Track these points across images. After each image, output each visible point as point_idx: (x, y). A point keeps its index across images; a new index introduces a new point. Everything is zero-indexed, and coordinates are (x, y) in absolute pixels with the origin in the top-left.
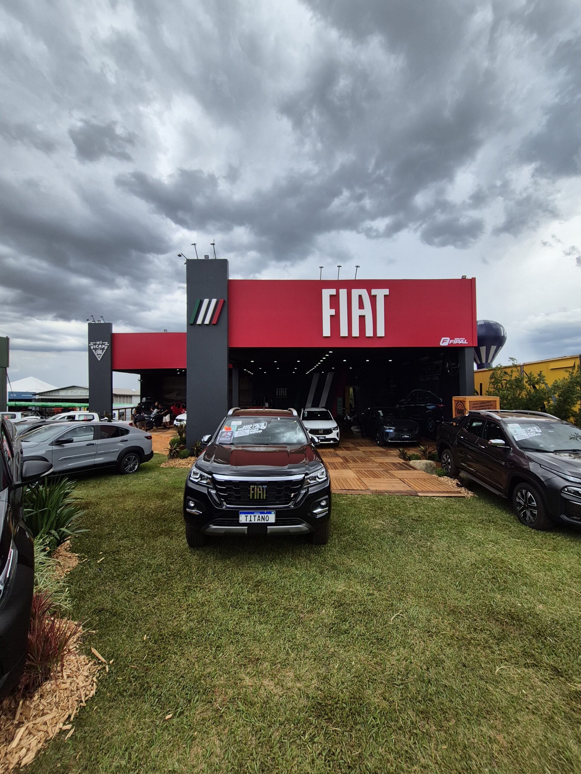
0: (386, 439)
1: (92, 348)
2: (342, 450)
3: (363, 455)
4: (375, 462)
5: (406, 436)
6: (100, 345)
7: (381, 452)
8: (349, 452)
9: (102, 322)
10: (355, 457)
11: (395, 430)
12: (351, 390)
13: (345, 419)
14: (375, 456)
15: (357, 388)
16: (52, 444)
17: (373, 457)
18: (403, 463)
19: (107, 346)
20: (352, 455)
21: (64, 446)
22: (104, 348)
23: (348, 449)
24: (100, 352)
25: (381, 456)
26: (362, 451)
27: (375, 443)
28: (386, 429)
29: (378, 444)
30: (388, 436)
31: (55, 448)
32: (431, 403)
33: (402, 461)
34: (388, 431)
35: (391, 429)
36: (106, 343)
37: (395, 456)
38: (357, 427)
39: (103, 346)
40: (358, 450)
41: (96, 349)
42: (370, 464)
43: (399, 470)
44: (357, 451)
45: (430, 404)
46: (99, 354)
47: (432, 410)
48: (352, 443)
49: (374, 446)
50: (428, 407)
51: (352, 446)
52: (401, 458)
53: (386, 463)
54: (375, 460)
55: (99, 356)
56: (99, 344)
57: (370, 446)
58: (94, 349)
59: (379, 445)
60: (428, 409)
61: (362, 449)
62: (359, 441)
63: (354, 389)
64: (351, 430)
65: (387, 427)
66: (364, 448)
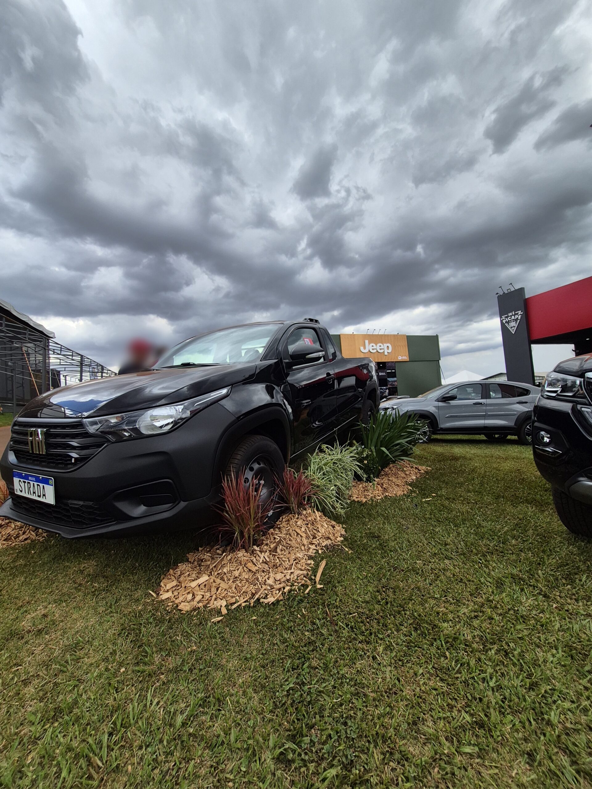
1: (504, 321)
6: (513, 317)
9: (513, 289)
16: (438, 400)
19: (521, 315)
21: (449, 403)
22: (517, 318)
24: (513, 324)
31: (441, 404)
36: (520, 312)
39: (516, 316)
41: (508, 322)
46: (513, 326)
55: (513, 328)
56: (511, 316)
58: (506, 322)
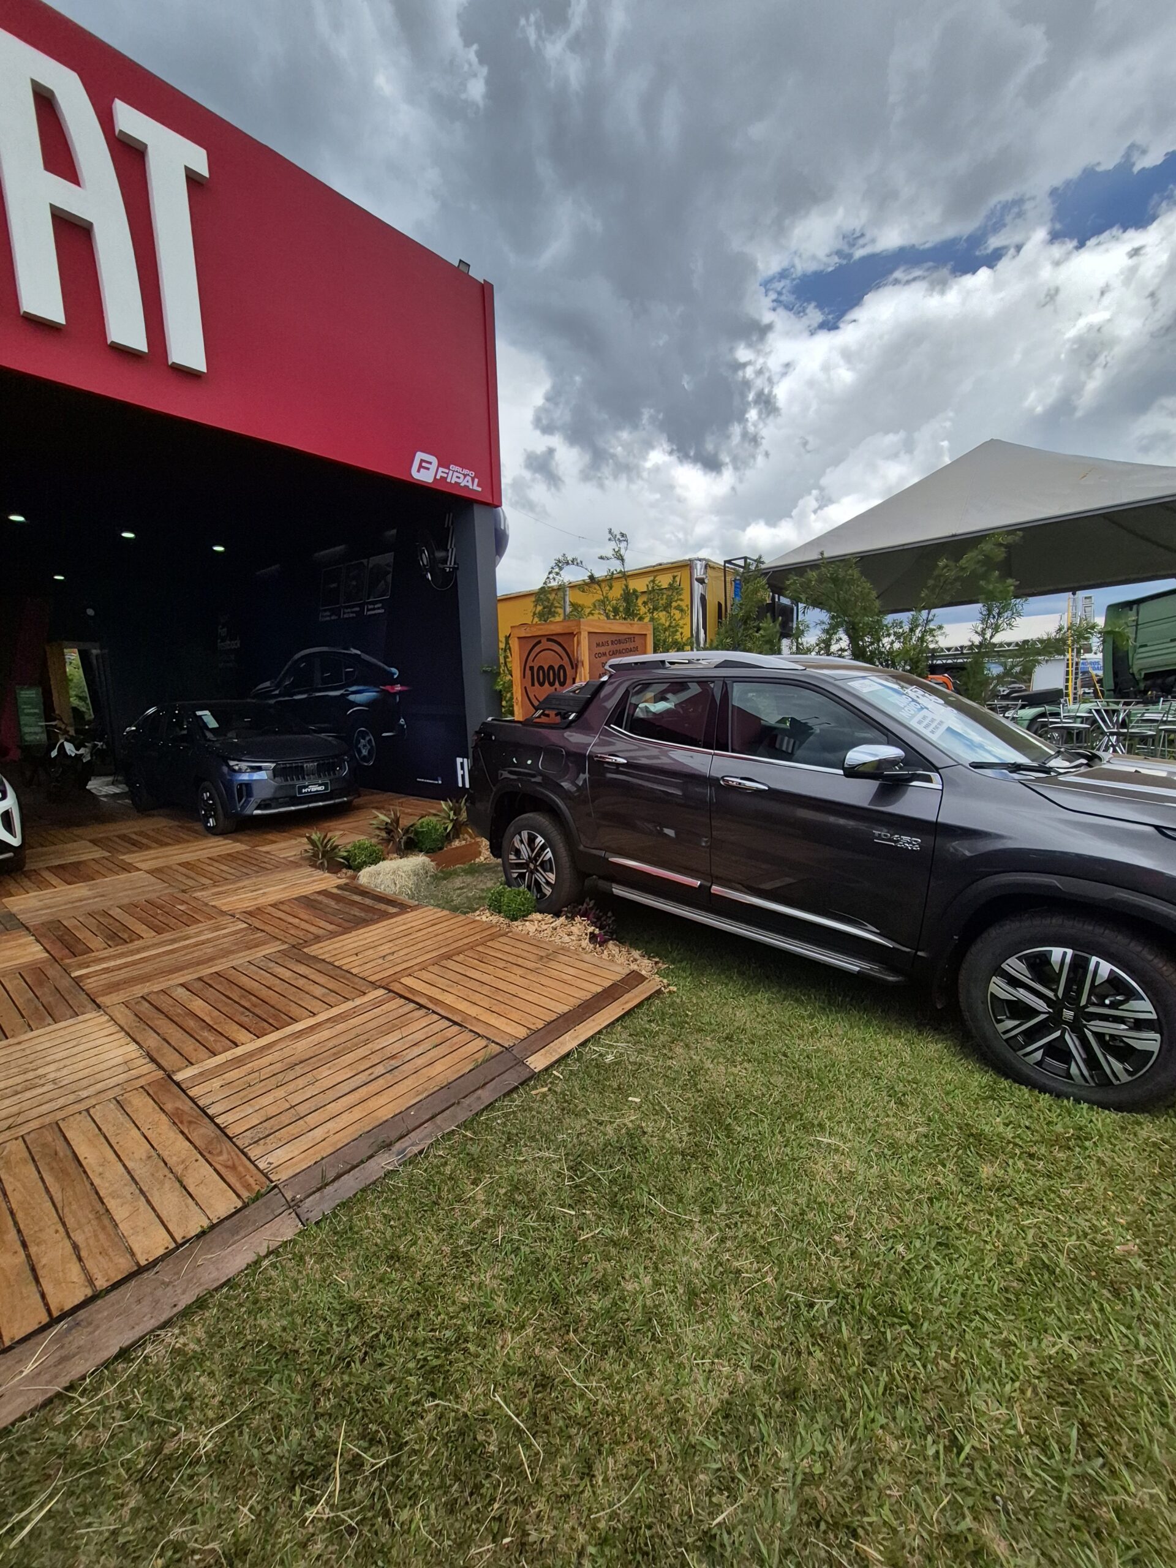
0: (243, 807)
2: (44, 884)
3: (155, 889)
4: (223, 913)
5: (314, 788)
7: (231, 857)
8: (80, 890)
10: (116, 912)
11: (276, 773)
12: (73, 656)
13: (54, 754)
14: (215, 884)
15: (95, 652)
17: (204, 888)
18: (338, 887)
20: (99, 904)
23: (73, 873)
25: (239, 879)
26: (147, 872)
27: (198, 826)
28: (240, 771)
29: (209, 829)
30: (250, 794)
32: (364, 685)
33: (330, 881)
34: (245, 777)
35: (259, 769)
37: (295, 865)
38: (110, 779)
40: (127, 868)
42: (201, 933)
43: (346, 931)
44: (124, 876)
45: (361, 688)
47: (371, 704)
48: (94, 842)
49: (197, 839)
50: (352, 697)
51: (98, 853)
52: (321, 867)
53: (273, 905)
54: (223, 903)
57: (178, 841)
59: (214, 832)
60: (353, 704)
61: (145, 860)
62: (130, 827)
63: (84, 656)
64: (89, 791)
65: (244, 765)
66: (152, 853)
